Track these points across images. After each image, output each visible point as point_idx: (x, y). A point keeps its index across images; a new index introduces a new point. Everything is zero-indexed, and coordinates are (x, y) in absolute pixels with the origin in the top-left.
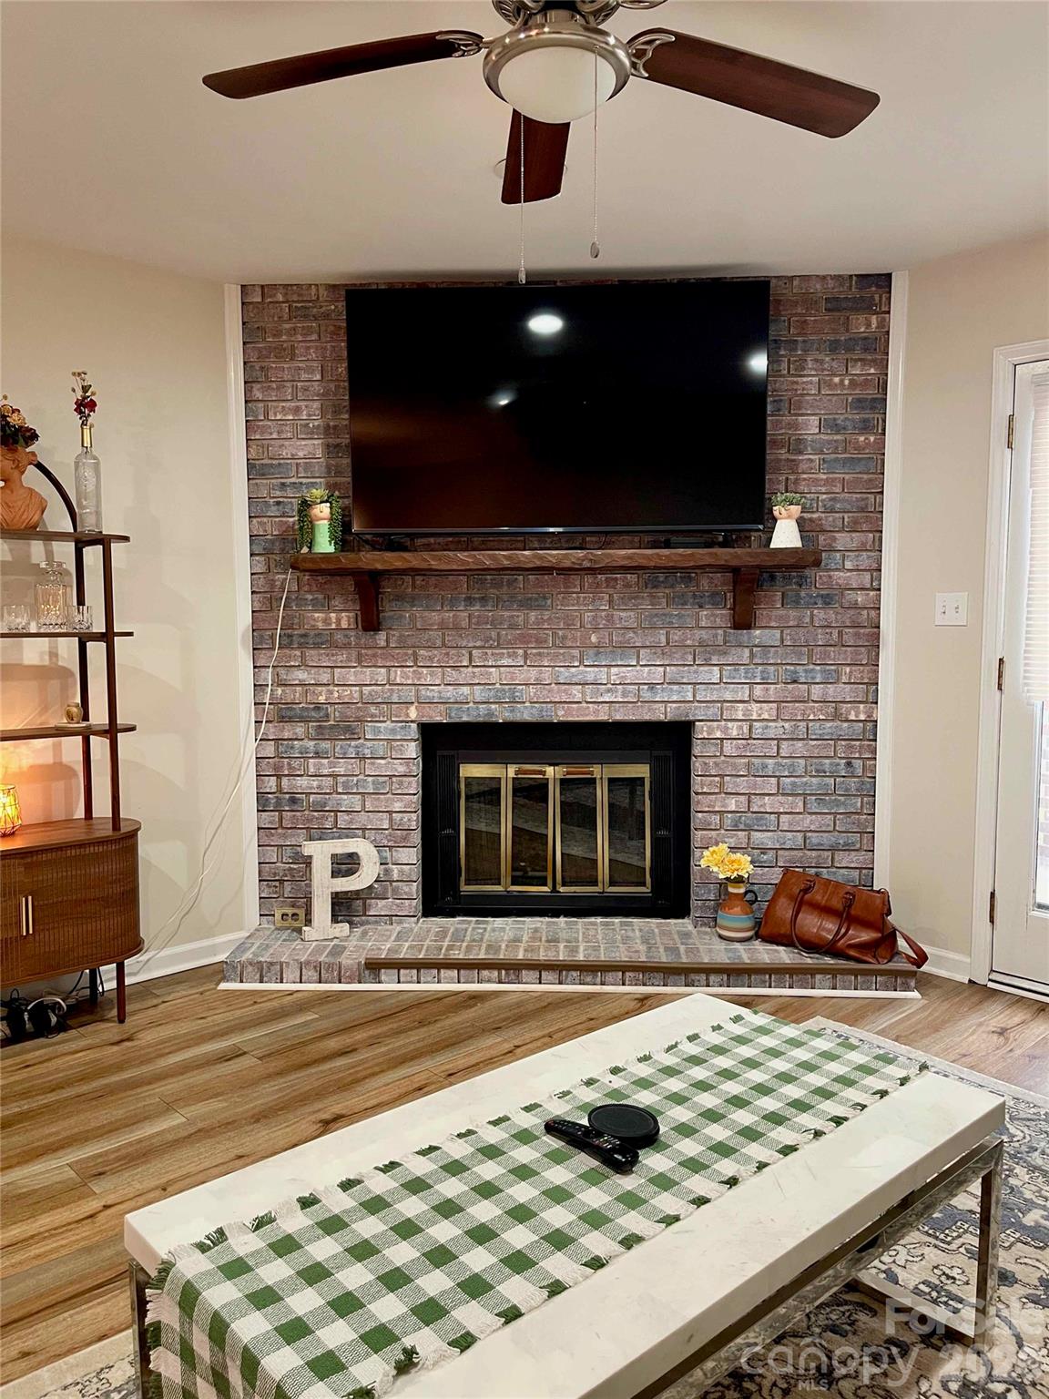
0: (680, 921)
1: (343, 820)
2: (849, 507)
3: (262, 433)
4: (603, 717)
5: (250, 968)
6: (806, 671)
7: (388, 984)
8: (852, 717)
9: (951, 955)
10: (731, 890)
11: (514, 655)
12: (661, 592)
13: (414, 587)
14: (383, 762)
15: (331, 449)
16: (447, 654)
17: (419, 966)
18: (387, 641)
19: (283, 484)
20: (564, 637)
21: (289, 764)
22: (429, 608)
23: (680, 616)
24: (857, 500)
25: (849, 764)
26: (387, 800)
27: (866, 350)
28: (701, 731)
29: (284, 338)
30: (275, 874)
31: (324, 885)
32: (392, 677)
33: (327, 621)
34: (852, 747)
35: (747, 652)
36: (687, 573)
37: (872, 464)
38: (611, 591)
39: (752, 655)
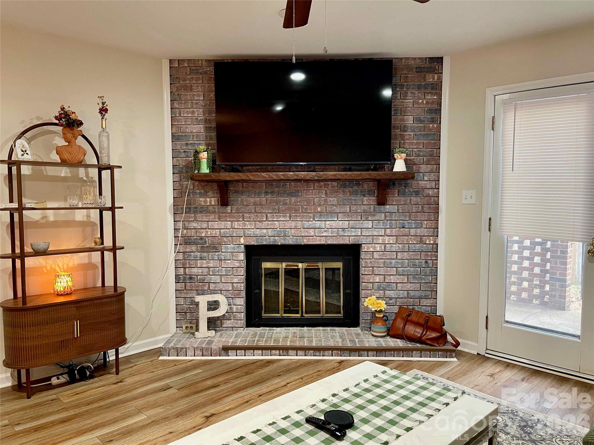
0: (355, 328)
1: (212, 286)
2: (426, 154)
3: (178, 122)
4: (323, 242)
5: (173, 350)
6: (408, 223)
7: (232, 357)
8: (428, 242)
9: (470, 343)
10: (377, 315)
11: (286, 216)
12: (347, 190)
13: (243, 187)
14: (229, 261)
15: (207, 129)
16: (257, 216)
17: (245, 349)
18: (231, 210)
19: (187, 144)
20: (306, 209)
21: (189, 262)
22: (249, 196)
23: (355, 200)
24: (430, 151)
25: (426, 262)
26: (231, 278)
27: (432, 89)
28: (364, 248)
29: (188, 82)
30: (183, 310)
31: (204, 314)
32: (233, 225)
33: (205, 202)
34: (427, 255)
35: (383, 215)
36: (358, 182)
37: (436, 136)
38: (326, 189)
39: (386, 216)
